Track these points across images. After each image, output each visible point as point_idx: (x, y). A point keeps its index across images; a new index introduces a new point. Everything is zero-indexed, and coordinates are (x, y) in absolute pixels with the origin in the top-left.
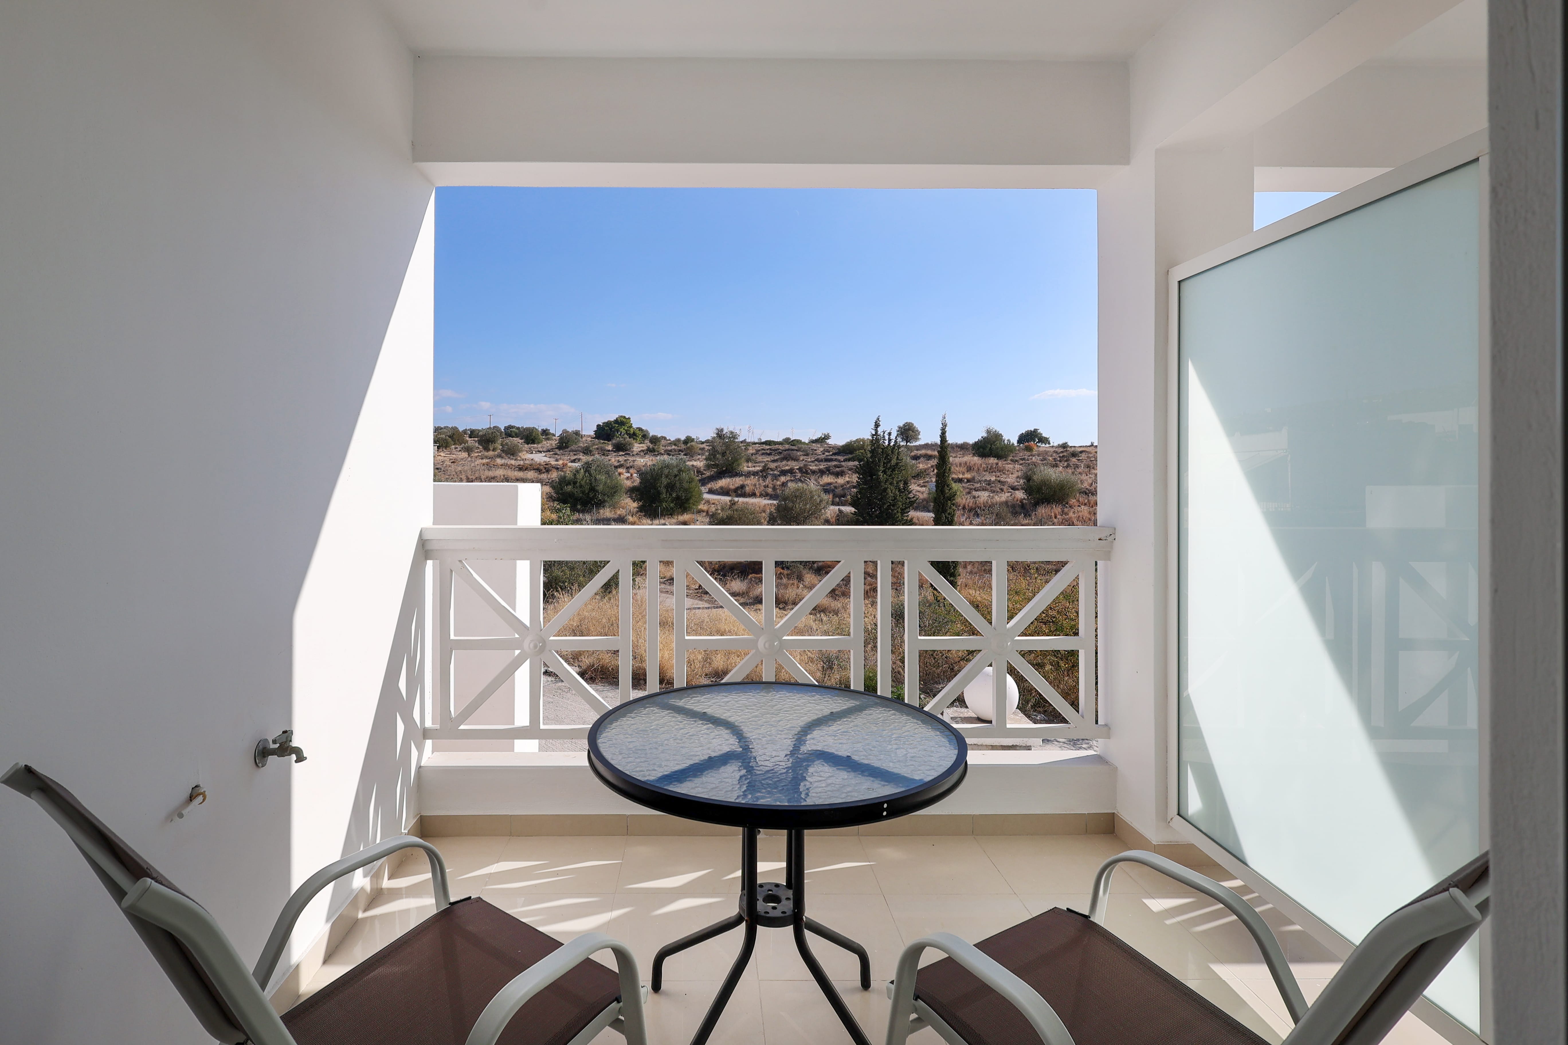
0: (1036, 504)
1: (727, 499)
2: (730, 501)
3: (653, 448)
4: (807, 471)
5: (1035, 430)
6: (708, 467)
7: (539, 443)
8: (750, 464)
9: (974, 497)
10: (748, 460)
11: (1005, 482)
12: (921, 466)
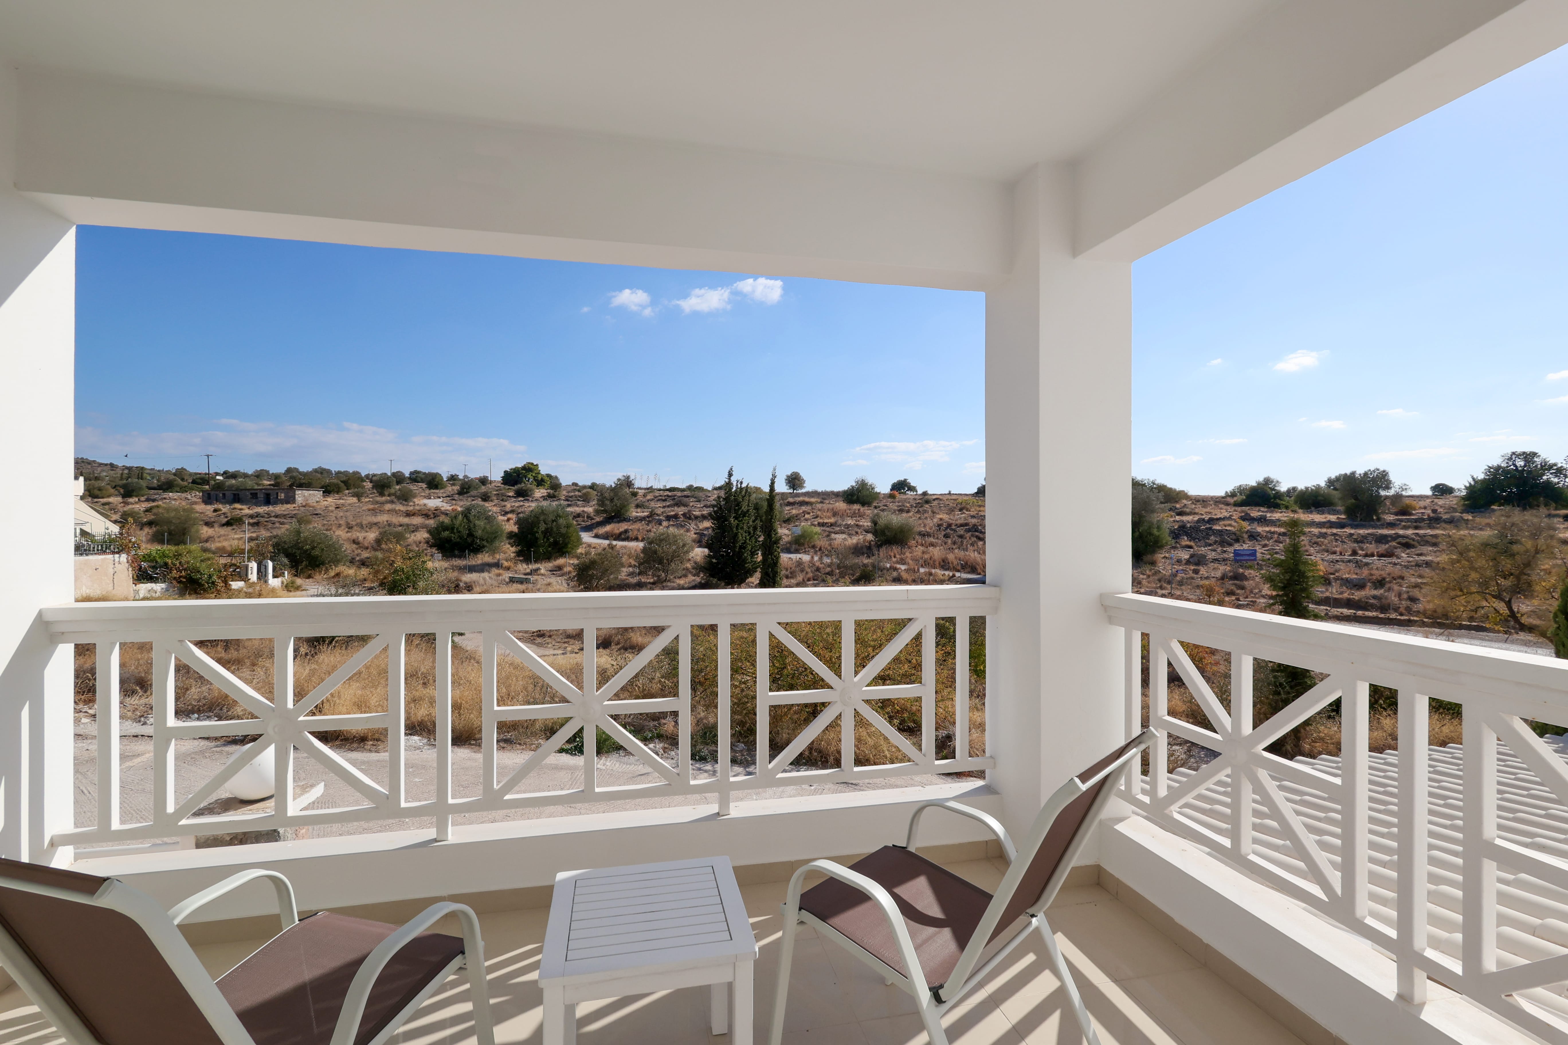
0: (879, 546)
1: (607, 542)
2: (609, 545)
3: (553, 494)
4: (690, 516)
5: (905, 480)
6: (597, 512)
7: (442, 488)
8: (639, 510)
9: (831, 539)
10: (637, 506)
11: (861, 526)
12: (794, 512)
